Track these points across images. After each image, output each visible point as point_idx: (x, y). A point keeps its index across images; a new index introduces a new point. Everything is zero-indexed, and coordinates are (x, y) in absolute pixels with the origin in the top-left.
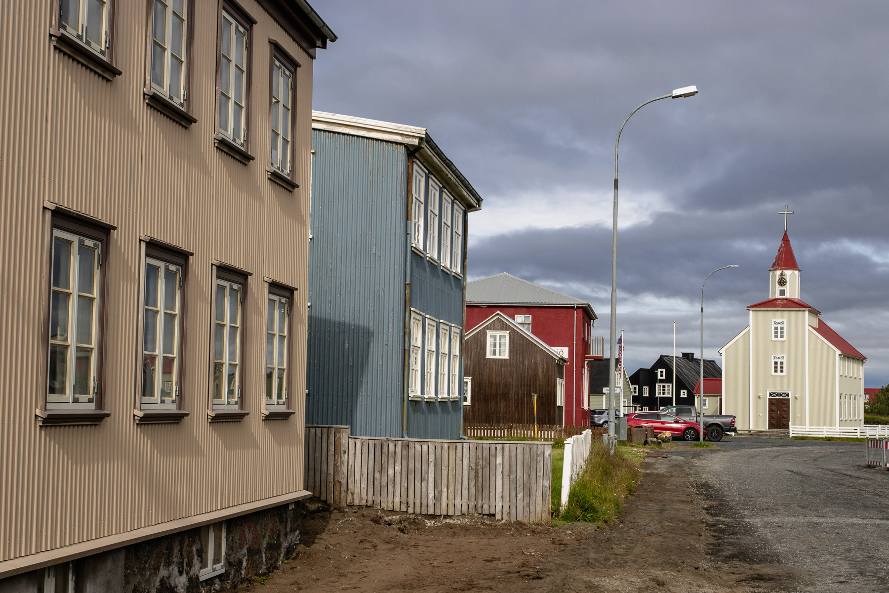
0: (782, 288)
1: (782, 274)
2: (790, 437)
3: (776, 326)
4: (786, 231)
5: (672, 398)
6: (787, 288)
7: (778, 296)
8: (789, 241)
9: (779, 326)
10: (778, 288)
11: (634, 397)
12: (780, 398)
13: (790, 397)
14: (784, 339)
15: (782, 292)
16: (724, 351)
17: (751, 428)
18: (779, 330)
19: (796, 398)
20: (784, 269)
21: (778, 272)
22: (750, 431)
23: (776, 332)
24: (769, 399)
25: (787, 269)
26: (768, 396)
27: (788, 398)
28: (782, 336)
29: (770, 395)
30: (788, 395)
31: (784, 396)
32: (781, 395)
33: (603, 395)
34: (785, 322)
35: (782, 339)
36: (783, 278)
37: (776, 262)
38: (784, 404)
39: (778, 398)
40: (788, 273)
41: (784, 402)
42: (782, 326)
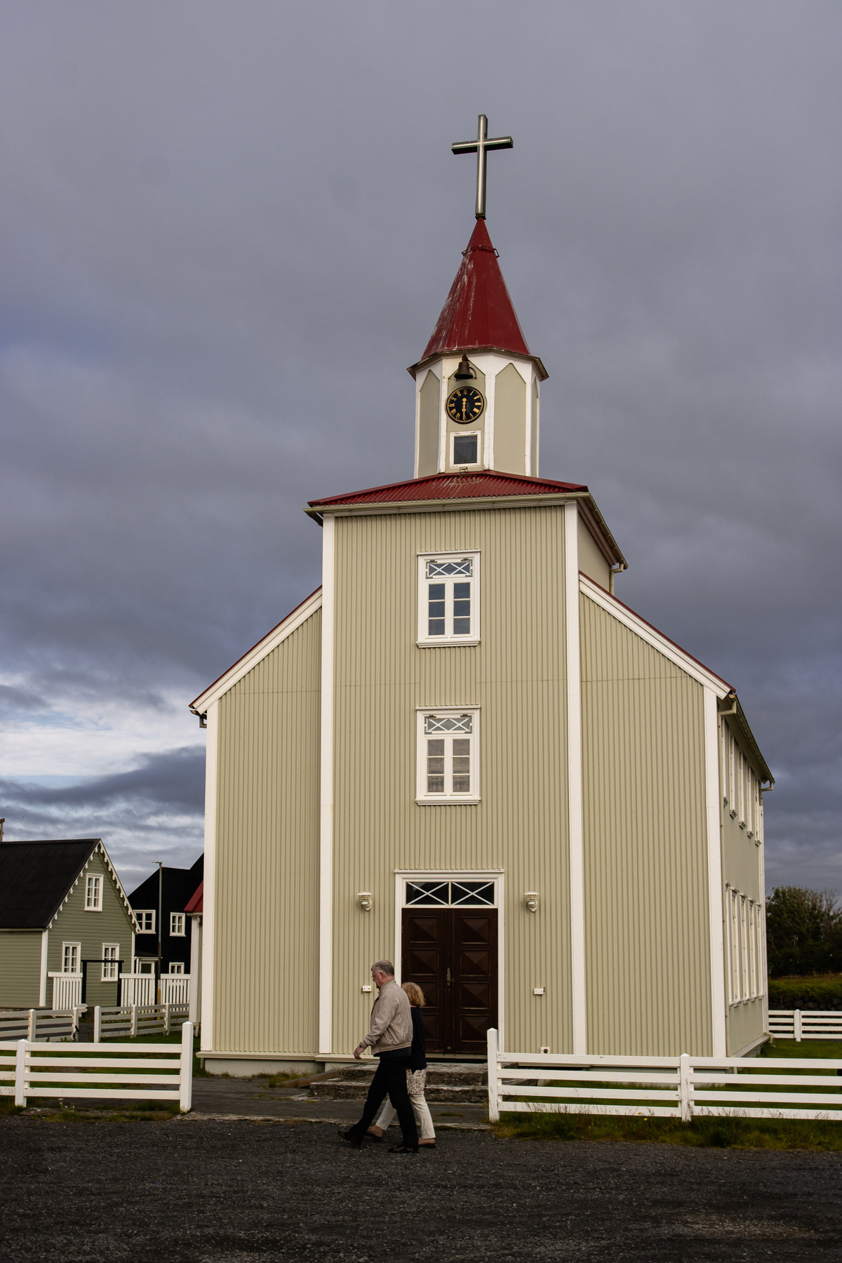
0: (465, 431)
1: (464, 374)
2: (494, 1114)
3: (437, 580)
4: (481, 217)
5: (157, 935)
6: (486, 430)
7: (446, 463)
8: (492, 251)
9: (449, 581)
10: (448, 431)
11: (139, 938)
12: (454, 906)
13: (499, 902)
14: (473, 636)
15: (466, 449)
16: (216, 705)
17: (325, 1048)
18: (449, 600)
19: (527, 907)
20: (475, 352)
21: (449, 366)
22: (321, 1064)
23: (436, 610)
24: (404, 910)
25: (485, 350)
26: (401, 902)
27: (491, 906)
28: (461, 627)
29: (411, 893)
30: (489, 893)
31: (472, 900)
32: (458, 893)
33: (41, 932)
34: (476, 559)
35: (462, 638)
36: (469, 389)
37: (439, 332)
38: (475, 935)
39: (445, 906)
40: (489, 366)
41: (474, 924)
42: (461, 579)
